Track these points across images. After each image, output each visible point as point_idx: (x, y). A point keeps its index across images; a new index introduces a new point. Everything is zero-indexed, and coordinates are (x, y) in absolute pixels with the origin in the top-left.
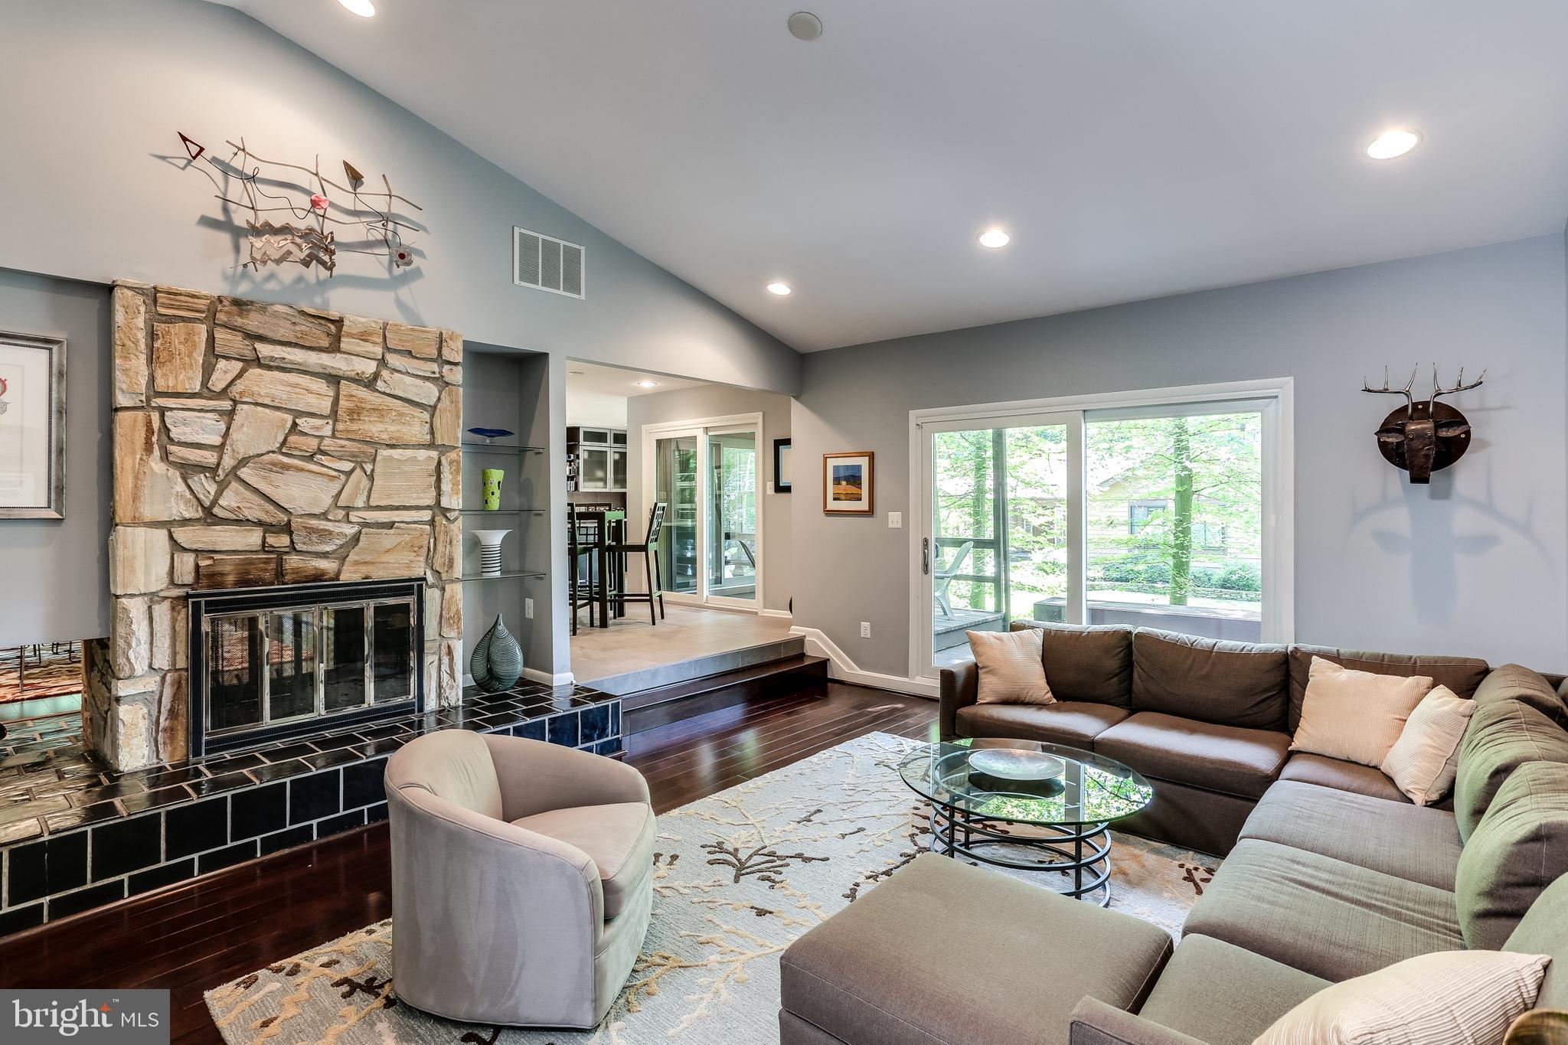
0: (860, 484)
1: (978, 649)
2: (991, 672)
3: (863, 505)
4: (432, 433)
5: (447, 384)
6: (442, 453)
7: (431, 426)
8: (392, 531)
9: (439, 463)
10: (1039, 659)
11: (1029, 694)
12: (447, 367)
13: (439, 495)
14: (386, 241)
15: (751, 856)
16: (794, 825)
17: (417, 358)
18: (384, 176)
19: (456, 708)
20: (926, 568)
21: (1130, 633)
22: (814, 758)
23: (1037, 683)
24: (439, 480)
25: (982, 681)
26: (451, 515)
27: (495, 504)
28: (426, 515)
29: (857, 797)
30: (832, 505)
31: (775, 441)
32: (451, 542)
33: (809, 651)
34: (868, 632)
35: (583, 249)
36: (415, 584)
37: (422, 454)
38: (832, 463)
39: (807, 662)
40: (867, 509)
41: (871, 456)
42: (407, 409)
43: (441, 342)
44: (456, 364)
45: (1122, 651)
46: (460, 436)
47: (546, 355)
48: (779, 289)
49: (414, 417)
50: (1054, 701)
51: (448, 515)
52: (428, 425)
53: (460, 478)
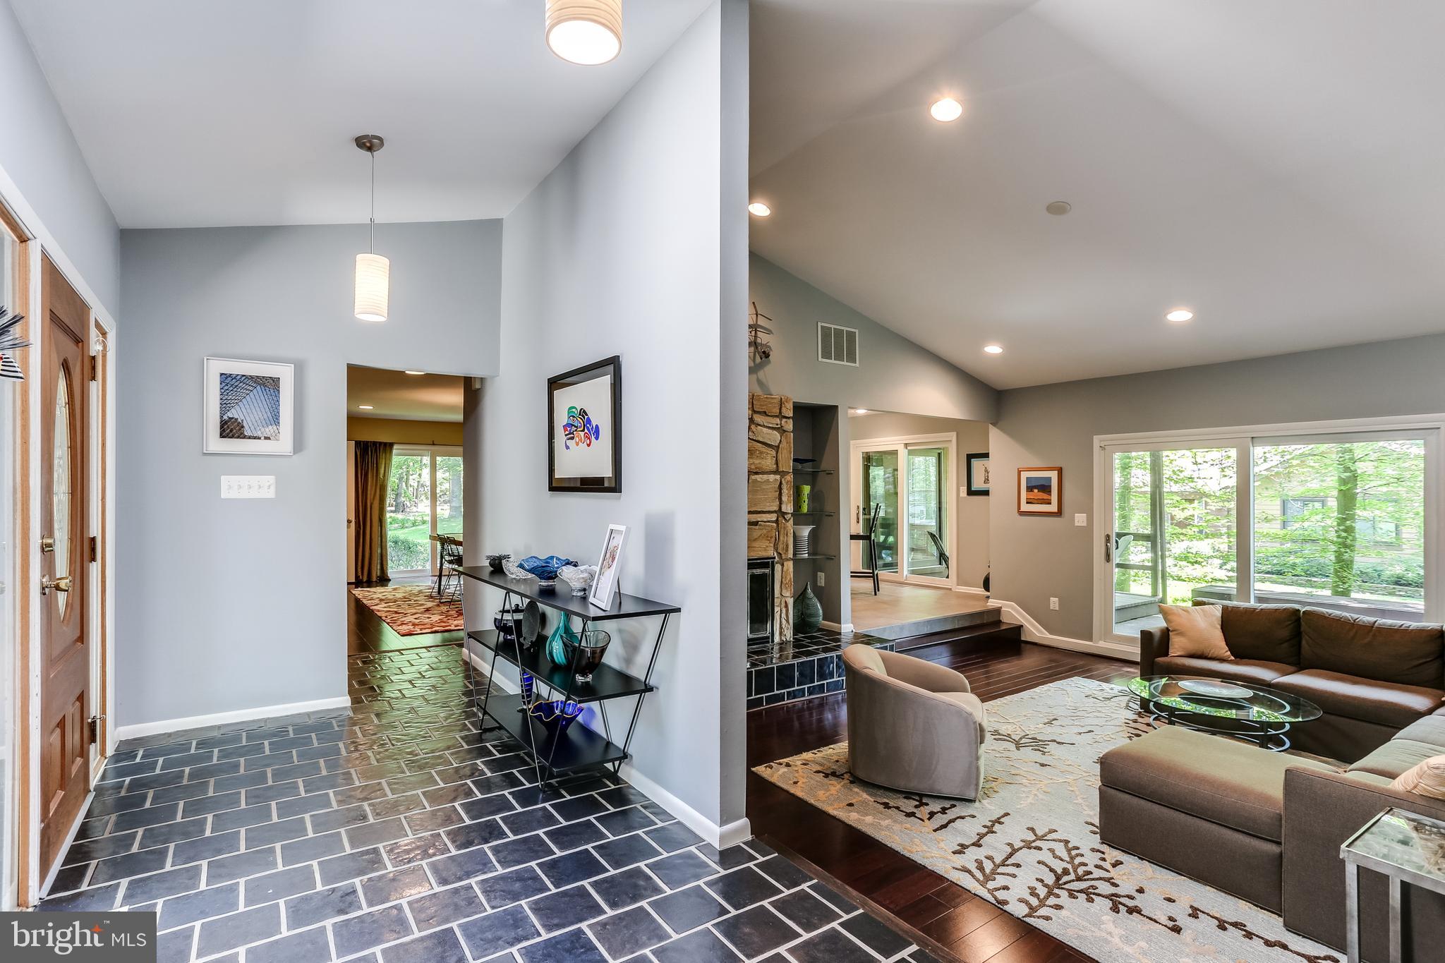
0: (1050, 492)
1: (1169, 617)
2: (1181, 634)
3: (1053, 508)
4: (777, 464)
5: (785, 431)
6: (782, 477)
7: (777, 460)
8: (757, 527)
9: (781, 483)
10: (1219, 627)
11: (1212, 652)
12: (784, 420)
13: (781, 504)
14: (755, 343)
15: (1021, 738)
16: (1041, 726)
17: (769, 416)
18: (753, 303)
19: (790, 642)
20: (1108, 557)
21: (1299, 611)
22: (1037, 690)
23: (1219, 643)
24: (780, 494)
25: (1173, 640)
26: (788, 517)
27: (805, 509)
28: (773, 517)
29: (1078, 714)
30: (1025, 507)
31: (967, 455)
32: (787, 534)
33: (1004, 619)
34: (1057, 605)
35: (857, 331)
36: (770, 560)
37: (772, 477)
38: (1024, 475)
39: (1004, 627)
40: (1056, 510)
41: (1060, 471)
42: (764, 449)
43: (781, 405)
44: (788, 418)
45: (1290, 625)
46: (791, 465)
47: (836, 407)
48: (993, 349)
49: (768, 454)
50: (1233, 658)
51: (786, 516)
52: (775, 459)
53: (792, 493)
